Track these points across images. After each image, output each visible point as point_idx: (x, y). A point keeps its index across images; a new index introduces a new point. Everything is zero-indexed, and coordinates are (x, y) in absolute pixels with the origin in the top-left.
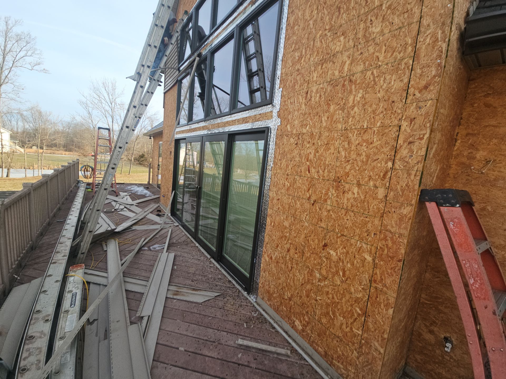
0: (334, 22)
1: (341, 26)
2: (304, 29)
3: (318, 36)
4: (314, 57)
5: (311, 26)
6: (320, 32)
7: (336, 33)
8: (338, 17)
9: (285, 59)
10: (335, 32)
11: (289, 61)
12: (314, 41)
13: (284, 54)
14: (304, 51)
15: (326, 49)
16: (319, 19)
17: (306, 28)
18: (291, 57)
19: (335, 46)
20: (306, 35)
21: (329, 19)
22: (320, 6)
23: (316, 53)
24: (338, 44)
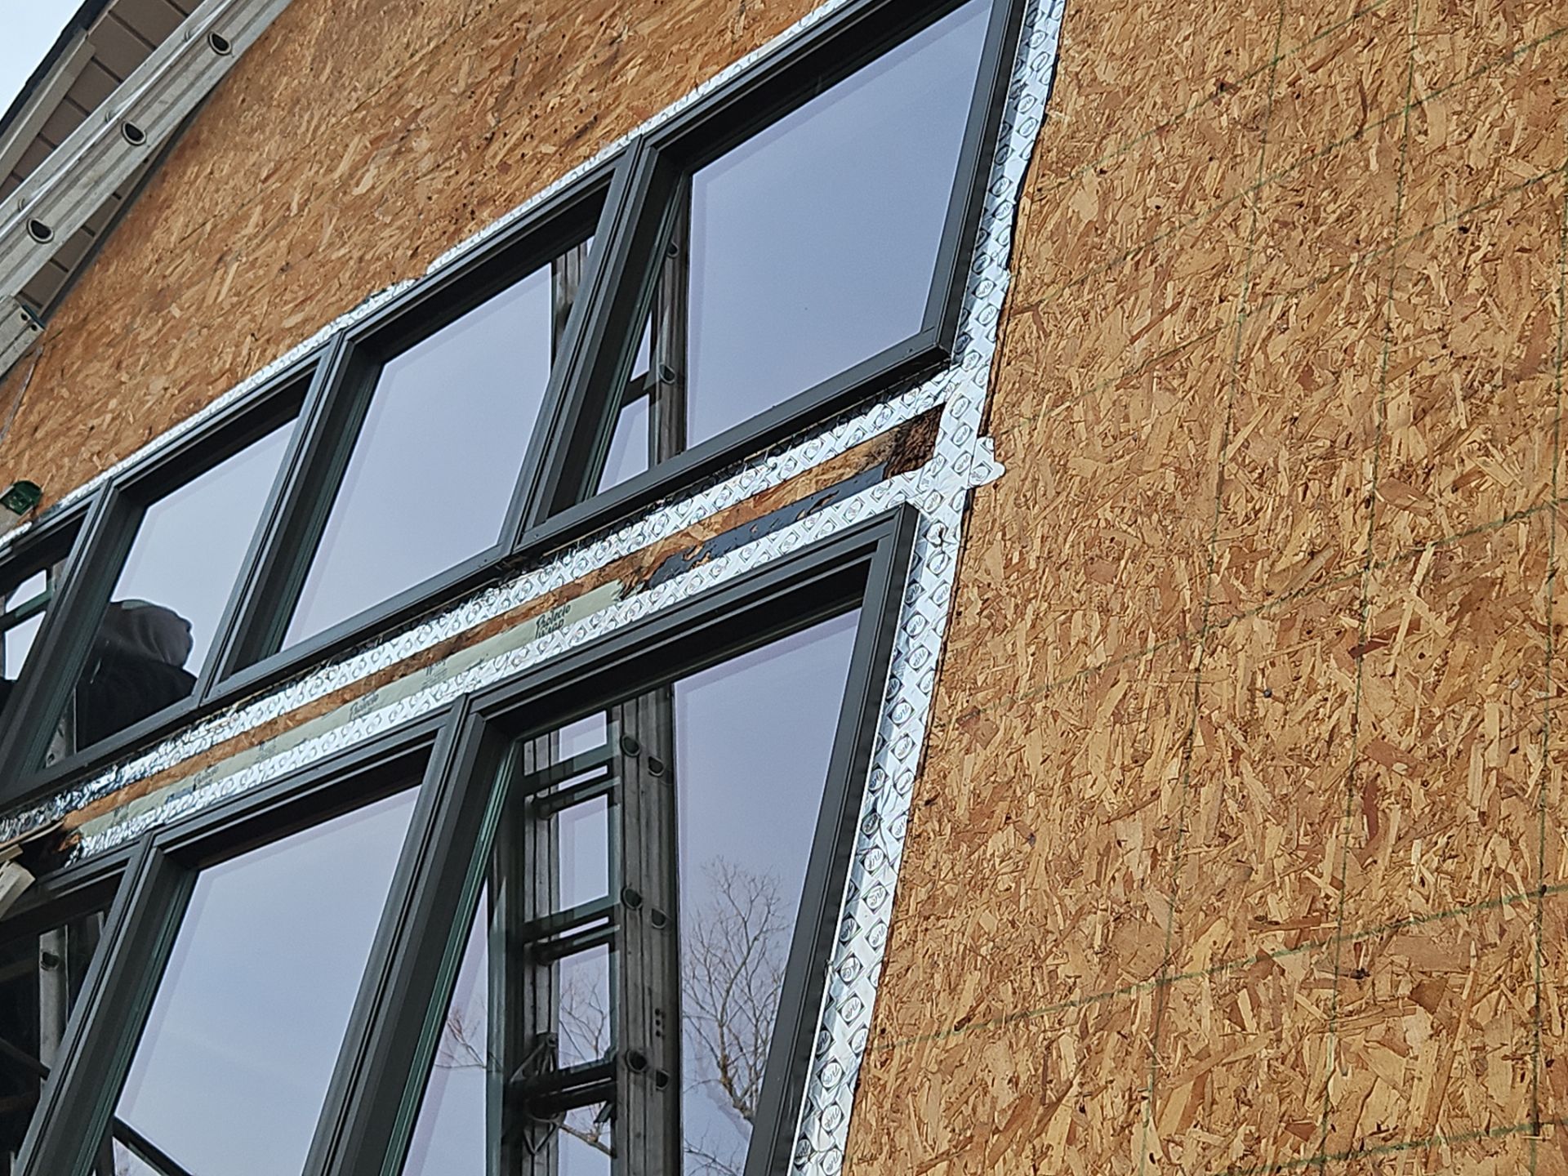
0: (1339, 885)
1: (1397, 926)
2: (1070, 870)
3: (1200, 952)
4: (1172, 1120)
5: (1137, 864)
6: (1218, 928)
7: (1360, 975)
8: (1365, 857)
9: (890, 1078)
10: (1348, 961)
11: (930, 1103)
12: (1164, 984)
13: (877, 1031)
14: (1068, 1046)
15: (1276, 1081)
16: (1200, 831)
17: (1089, 866)
18: (948, 1068)
19: (1362, 1080)
20: (1093, 925)
21: (1290, 847)
22: (1210, 739)
23: (1182, 1096)
24: (1390, 1065)
